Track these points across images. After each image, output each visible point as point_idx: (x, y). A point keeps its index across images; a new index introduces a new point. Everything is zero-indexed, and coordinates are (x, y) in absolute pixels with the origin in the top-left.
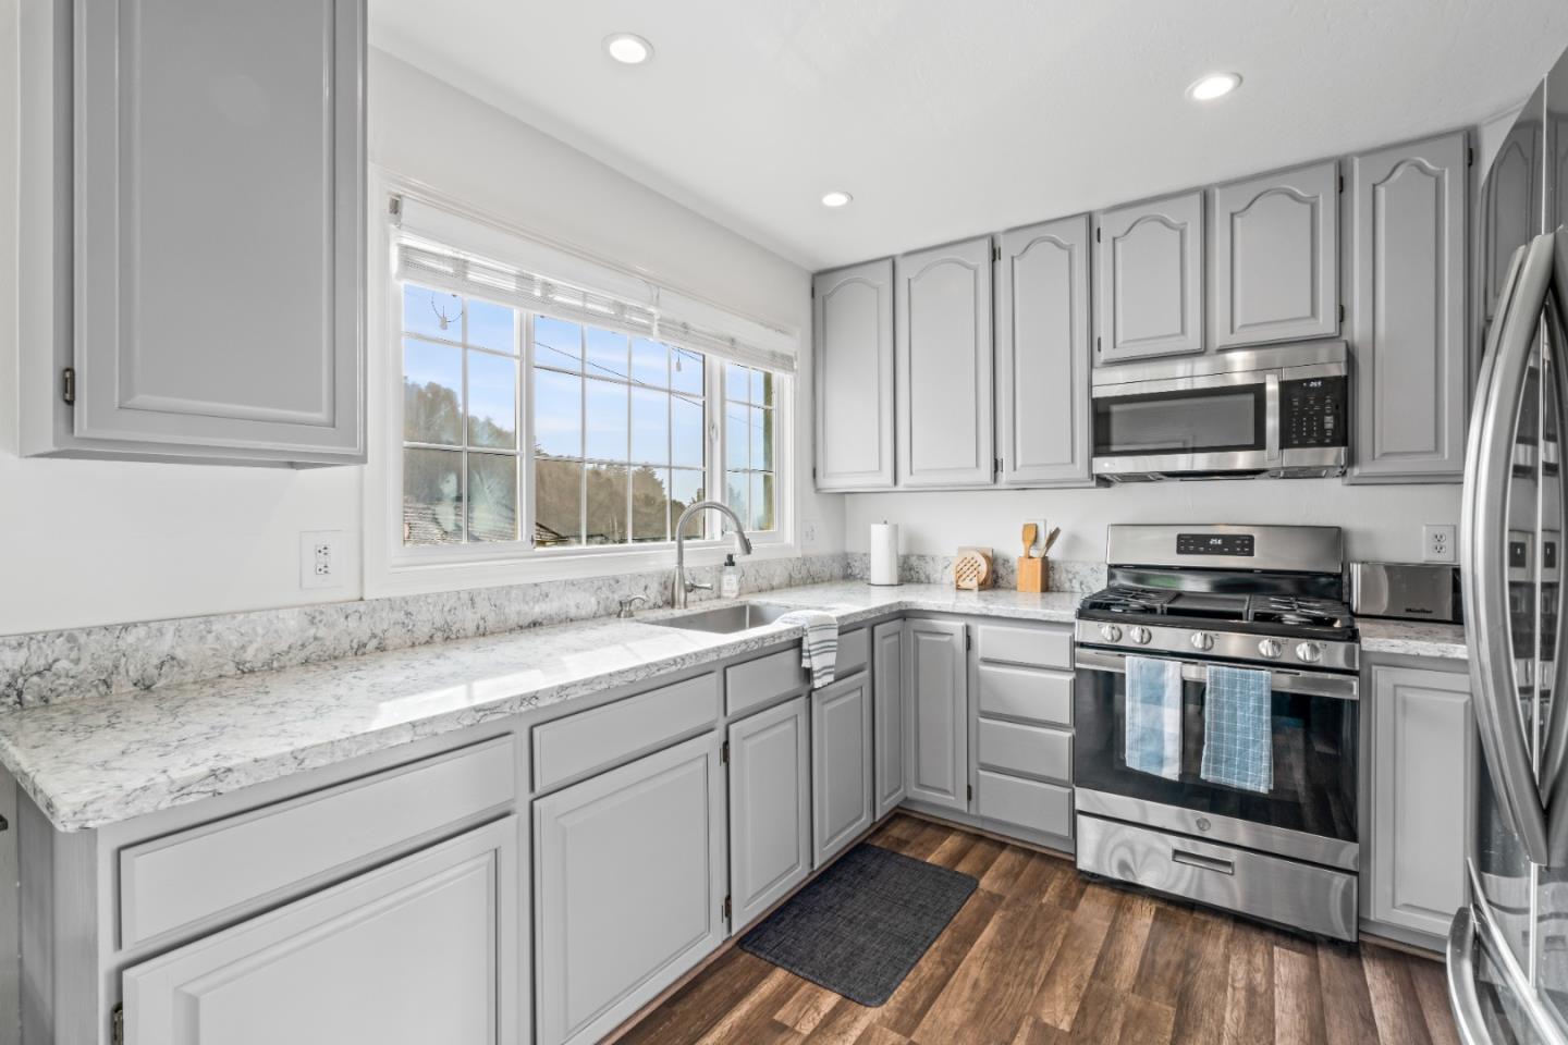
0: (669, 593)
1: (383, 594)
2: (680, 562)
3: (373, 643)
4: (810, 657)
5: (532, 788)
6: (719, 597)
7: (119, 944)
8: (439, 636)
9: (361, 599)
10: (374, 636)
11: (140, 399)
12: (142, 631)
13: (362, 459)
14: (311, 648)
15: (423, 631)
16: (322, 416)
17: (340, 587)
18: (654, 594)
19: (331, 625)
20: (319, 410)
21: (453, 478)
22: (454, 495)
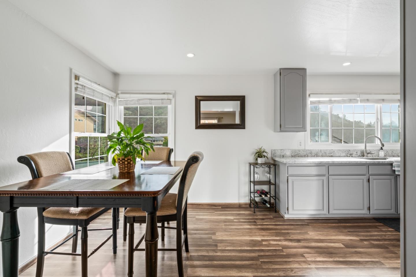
0: (363, 154)
1: (308, 149)
2: (366, 148)
3: (306, 155)
4: (394, 167)
5: (329, 174)
6: (378, 156)
7: (288, 174)
8: (315, 156)
9: (305, 149)
10: (307, 154)
11: (286, 126)
12: (283, 150)
13: (306, 131)
14: (299, 155)
15: (313, 155)
16: (302, 126)
17: (302, 148)
18: (359, 153)
19: (301, 152)
20: (301, 126)
21: (318, 133)
22: (318, 135)
